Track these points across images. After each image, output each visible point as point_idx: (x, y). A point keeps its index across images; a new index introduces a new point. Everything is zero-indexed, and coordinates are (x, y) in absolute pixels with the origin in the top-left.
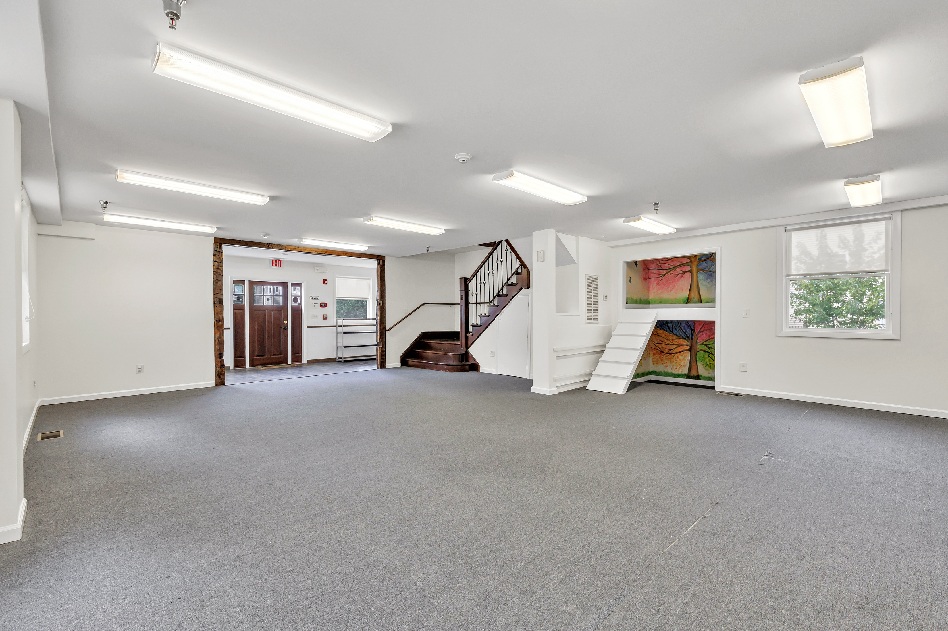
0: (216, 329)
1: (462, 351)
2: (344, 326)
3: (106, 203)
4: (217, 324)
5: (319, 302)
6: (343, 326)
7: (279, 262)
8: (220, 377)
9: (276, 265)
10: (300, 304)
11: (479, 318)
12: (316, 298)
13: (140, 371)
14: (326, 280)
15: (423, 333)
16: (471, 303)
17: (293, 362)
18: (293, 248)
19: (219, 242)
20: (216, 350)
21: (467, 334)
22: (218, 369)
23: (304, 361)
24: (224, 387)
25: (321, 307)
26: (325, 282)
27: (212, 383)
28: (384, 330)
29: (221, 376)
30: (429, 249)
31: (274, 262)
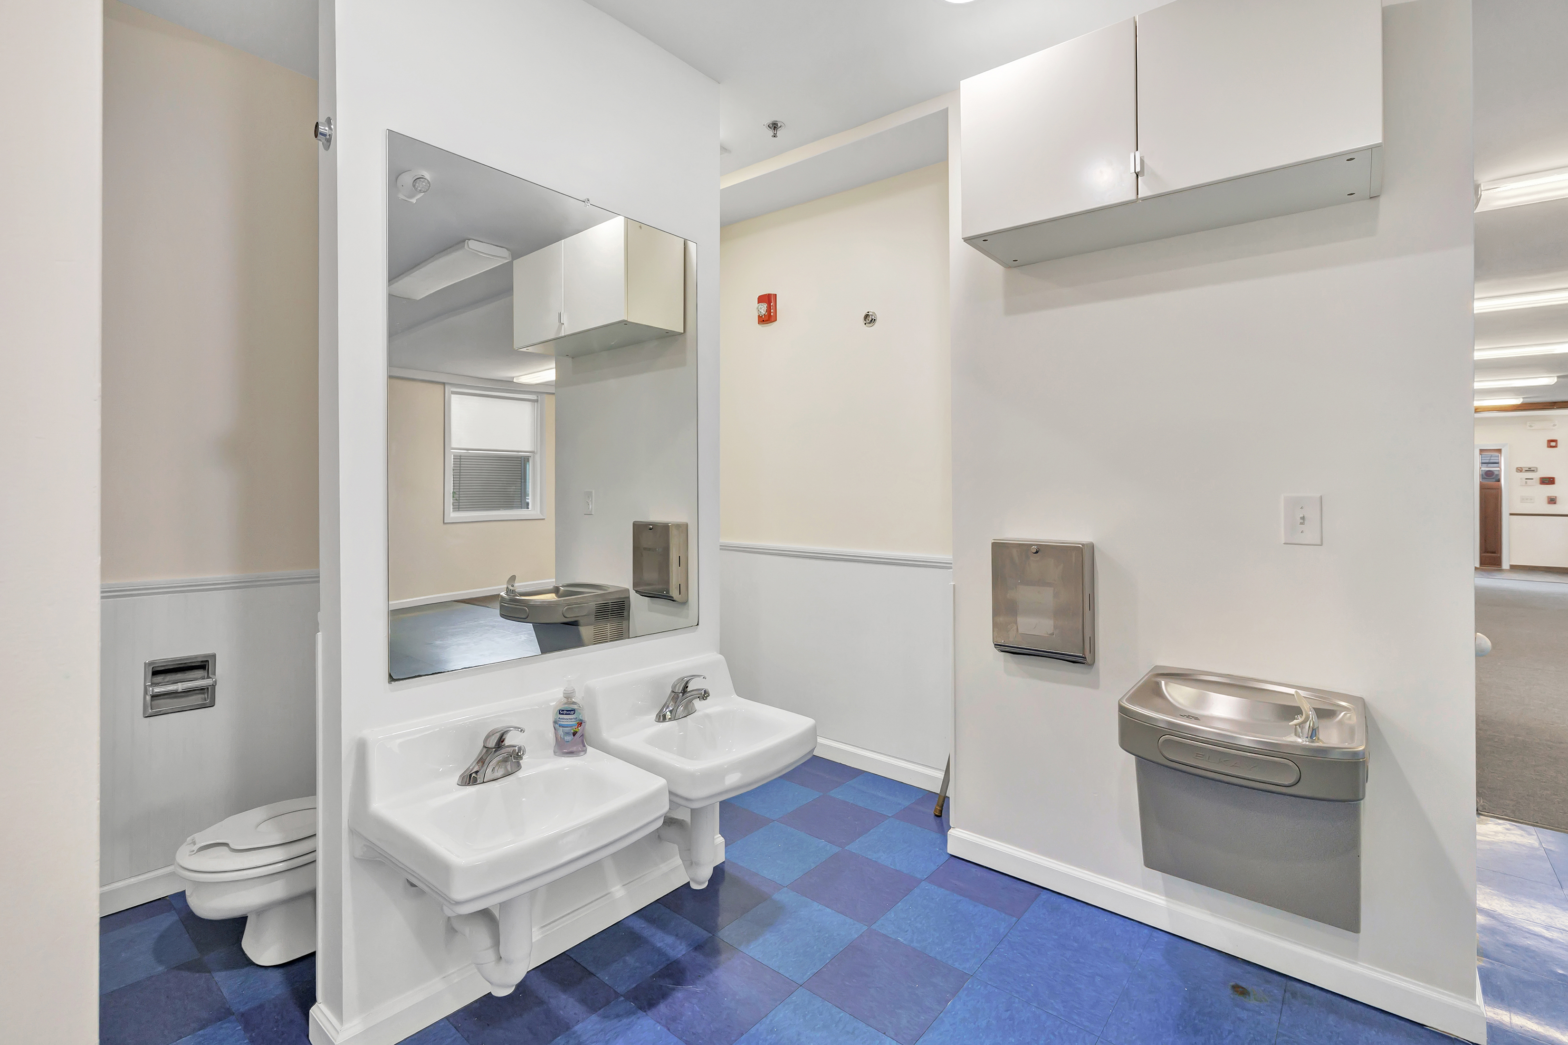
5: (1537, 476)
10: (1499, 482)
12: (1530, 470)
14: (1555, 441)
23: (1505, 565)
25: (1542, 484)
26: (1552, 443)
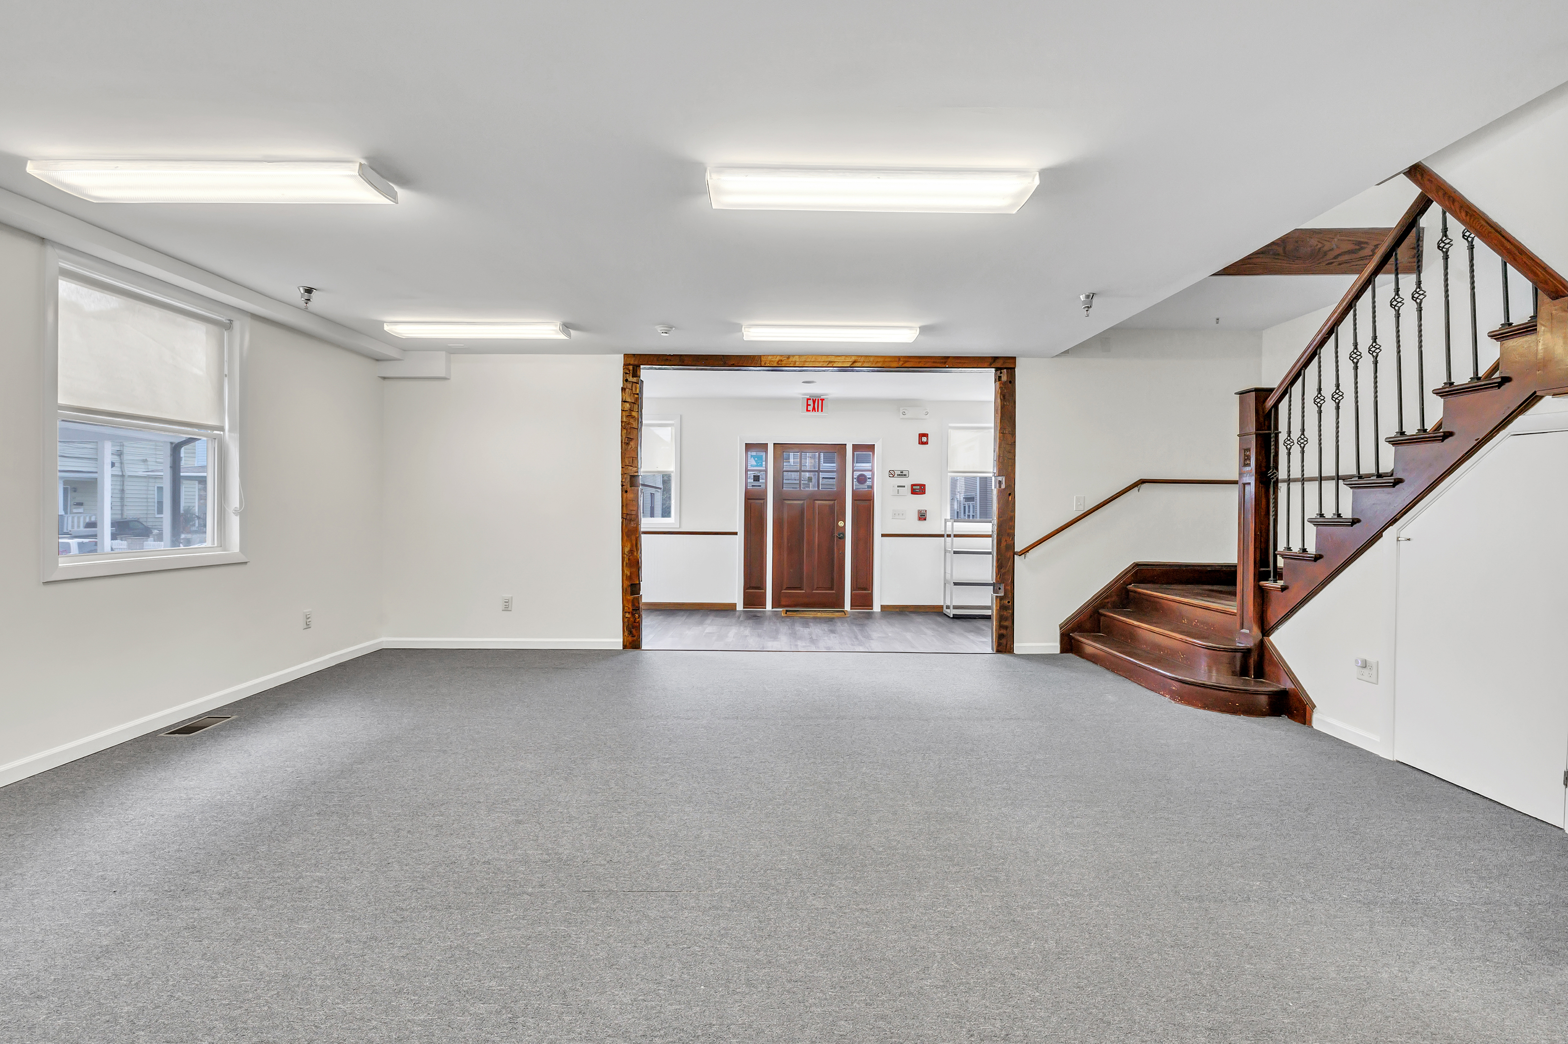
0: (625, 538)
1: (1248, 637)
2: (955, 536)
3: (309, 291)
4: (626, 526)
5: (908, 482)
6: (952, 536)
7: (820, 402)
8: (630, 633)
9: (814, 409)
10: (872, 487)
11: (1311, 531)
12: (902, 475)
13: (507, 606)
14: (926, 435)
15: (1137, 565)
16: (1283, 481)
17: (853, 606)
18: (777, 359)
19: (632, 363)
20: (625, 578)
21: (1263, 583)
22: (627, 615)
23: (877, 608)
24: (637, 651)
25: (912, 493)
26: (923, 438)
27: (615, 640)
28: (1010, 553)
29: (634, 631)
30: (1091, 302)
31: (810, 402)
